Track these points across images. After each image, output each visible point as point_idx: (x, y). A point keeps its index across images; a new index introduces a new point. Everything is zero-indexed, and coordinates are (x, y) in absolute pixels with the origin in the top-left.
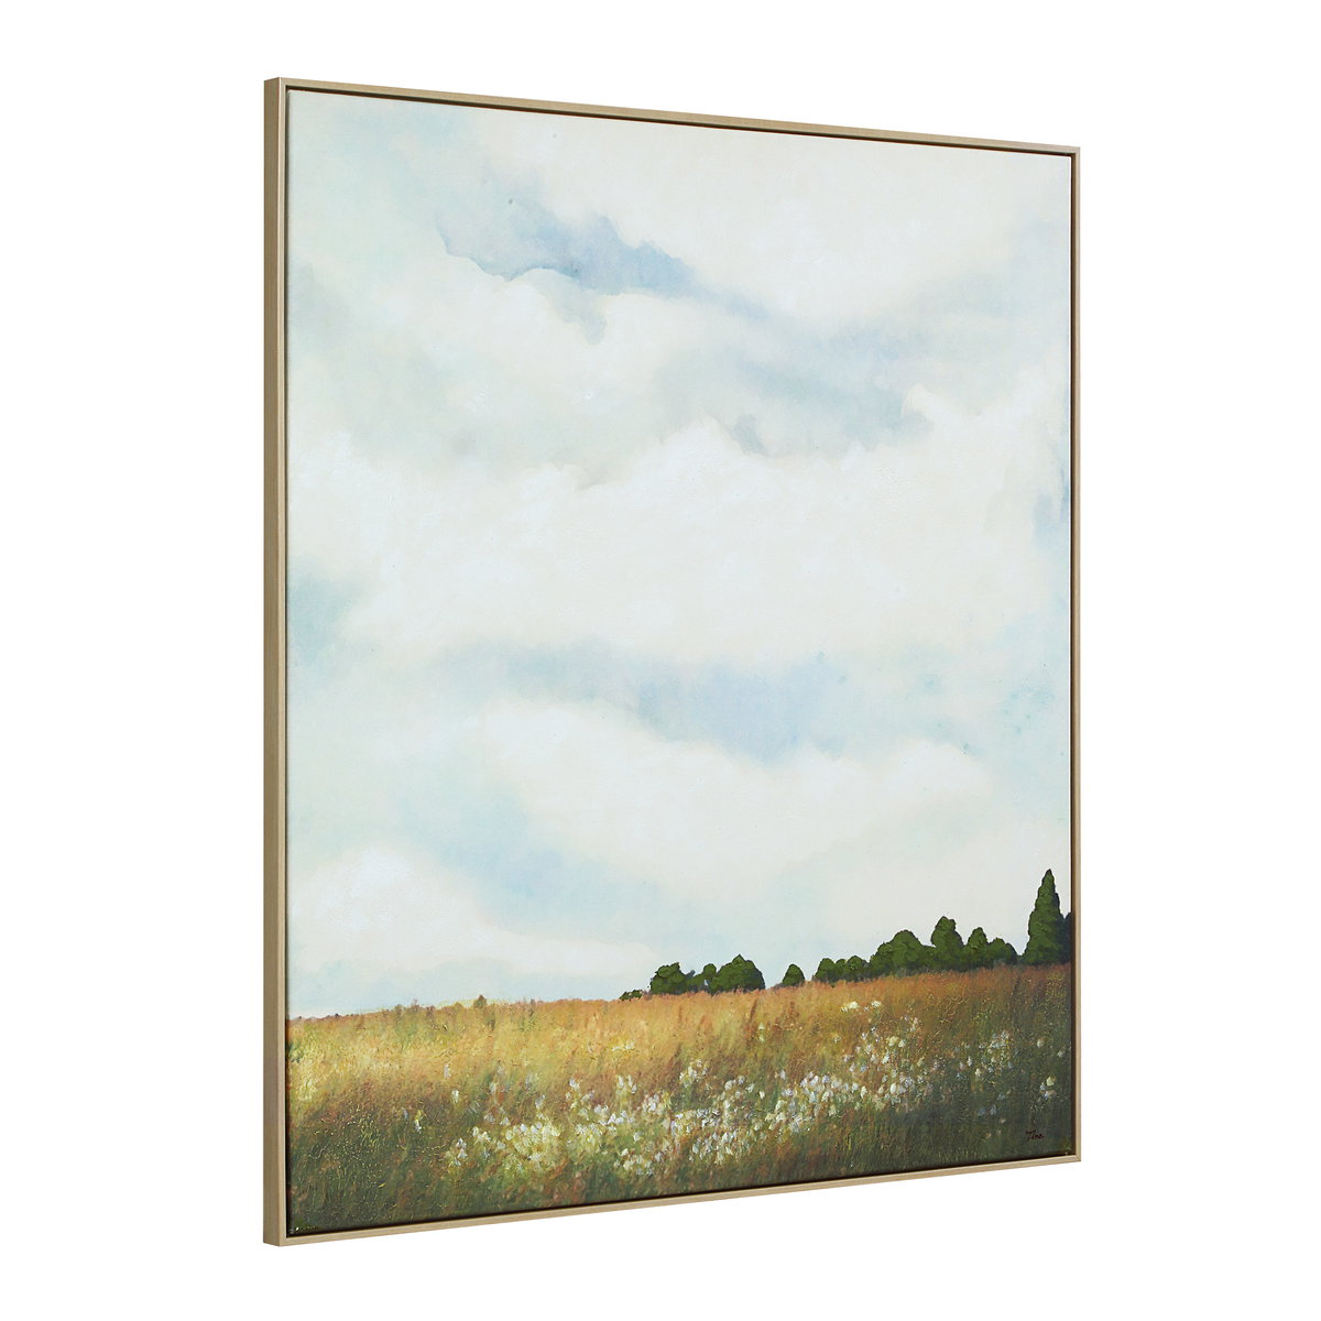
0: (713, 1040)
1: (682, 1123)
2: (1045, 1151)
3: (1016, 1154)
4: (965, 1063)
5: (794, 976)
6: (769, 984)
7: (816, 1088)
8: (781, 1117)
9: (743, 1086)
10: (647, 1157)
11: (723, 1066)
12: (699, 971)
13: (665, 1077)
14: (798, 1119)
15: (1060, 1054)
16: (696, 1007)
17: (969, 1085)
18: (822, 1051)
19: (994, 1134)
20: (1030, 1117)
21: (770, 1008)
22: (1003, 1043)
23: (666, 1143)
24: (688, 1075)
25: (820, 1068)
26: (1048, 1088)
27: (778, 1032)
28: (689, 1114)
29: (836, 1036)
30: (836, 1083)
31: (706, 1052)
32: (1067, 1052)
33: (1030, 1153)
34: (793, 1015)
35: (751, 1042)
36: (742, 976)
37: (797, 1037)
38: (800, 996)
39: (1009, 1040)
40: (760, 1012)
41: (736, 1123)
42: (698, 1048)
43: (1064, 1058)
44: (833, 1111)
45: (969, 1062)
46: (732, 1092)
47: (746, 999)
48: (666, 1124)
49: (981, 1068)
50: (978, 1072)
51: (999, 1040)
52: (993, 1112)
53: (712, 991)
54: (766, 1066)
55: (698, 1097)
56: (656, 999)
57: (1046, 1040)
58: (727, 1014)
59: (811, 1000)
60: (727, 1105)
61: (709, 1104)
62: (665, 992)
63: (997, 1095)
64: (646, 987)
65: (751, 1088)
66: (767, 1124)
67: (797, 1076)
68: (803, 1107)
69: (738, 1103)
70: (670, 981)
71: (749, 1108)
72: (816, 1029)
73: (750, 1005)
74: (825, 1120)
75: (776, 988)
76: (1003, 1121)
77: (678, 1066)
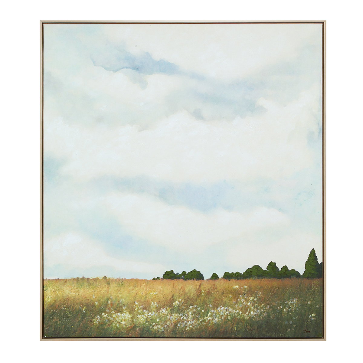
0: (185, 294)
1: (174, 317)
2: (312, 336)
3: (300, 336)
4: (280, 307)
5: (215, 277)
6: (205, 279)
7: (222, 310)
8: (210, 318)
9: (196, 308)
10: (162, 326)
11: (189, 302)
12: (180, 273)
13: (169, 303)
14: (216, 319)
15: (317, 307)
16: (179, 284)
17: (281, 314)
18: (225, 299)
19: (291, 330)
20: (305, 326)
21: (206, 286)
22: (295, 302)
23: (168, 323)
24: (176, 303)
25: (224, 305)
26: (313, 317)
27: (209, 293)
28: (177, 315)
29: (230, 296)
30: (230, 309)
31: (183, 297)
32: (320, 306)
33: (305, 337)
34: (215, 288)
35: (199, 295)
36: (196, 276)
37: (216, 295)
38: (217, 283)
39: (297, 301)
40: (202, 286)
41: (193, 319)
42: (180, 296)
43: (319, 308)
44: (229, 318)
45: (281, 307)
46: (192, 309)
47: (197, 283)
48: (168, 317)
49: (286, 309)
50: (285, 310)
51: (293, 301)
52: (291, 323)
53: (185, 279)
54: (204, 302)
55: (179, 310)
56: (165, 280)
57: (312, 302)
58: (191, 286)
59: (221, 285)
60: (190, 313)
61: (184, 312)
62: (168, 279)
63: (292, 317)
64: (162, 277)
65: (199, 309)
66: (205, 320)
67: (216, 306)
68: (218, 316)
69: (194, 313)
70: (170, 275)
71: (197, 315)
72: (223, 293)
73: (199, 284)
74: (226, 321)
75: (208, 280)
76: (295, 326)
77: (173, 300)
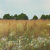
0: (17, 29)
1: (10, 43)
5: (35, 18)
6: (29, 19)
7: (40, 39)
8: (32, 45)
9: (24, 38)
10: (2, 48)
11: (19, 34)
12: (14, 15)
13: (7, 35)
14: (36, 45)
16: (13, 22)
18: (42, 33)
21: (30, 24)
23: (7, 46)
24: (11, 34)
25: (42, 36)
27: (31, 28)
28: (11, 42)
29: (46, 30)
30: (45, 39)
31: (15, 31)
34: (35, 25)
35: (25, 29)
36: (23, 17)
37: (36, 29)
38: (37, 22)
40: (27, 24)
41: (22, 44)
42: (13, 30)
44: (45, 45)
46: (21, 38)
47: (24, 22)
48: (6, 43)
53: (17, 19)
54: (29, 34)
55: (13, 39)
56: (4, 20)
58: (20, 24)
59: (40, 23)
60: (20, 41)
61: (16, 40)
64: (2, 18)
65: (25, 38)
67: (36, 37)
68: (37, 43)
69: (22, 41)
70: (7, 17)
71: (24, 42)
72: (41, 28)
73: (25, 22)
74: (43, 47)
75: (31, 20)
77: (9, 33)
